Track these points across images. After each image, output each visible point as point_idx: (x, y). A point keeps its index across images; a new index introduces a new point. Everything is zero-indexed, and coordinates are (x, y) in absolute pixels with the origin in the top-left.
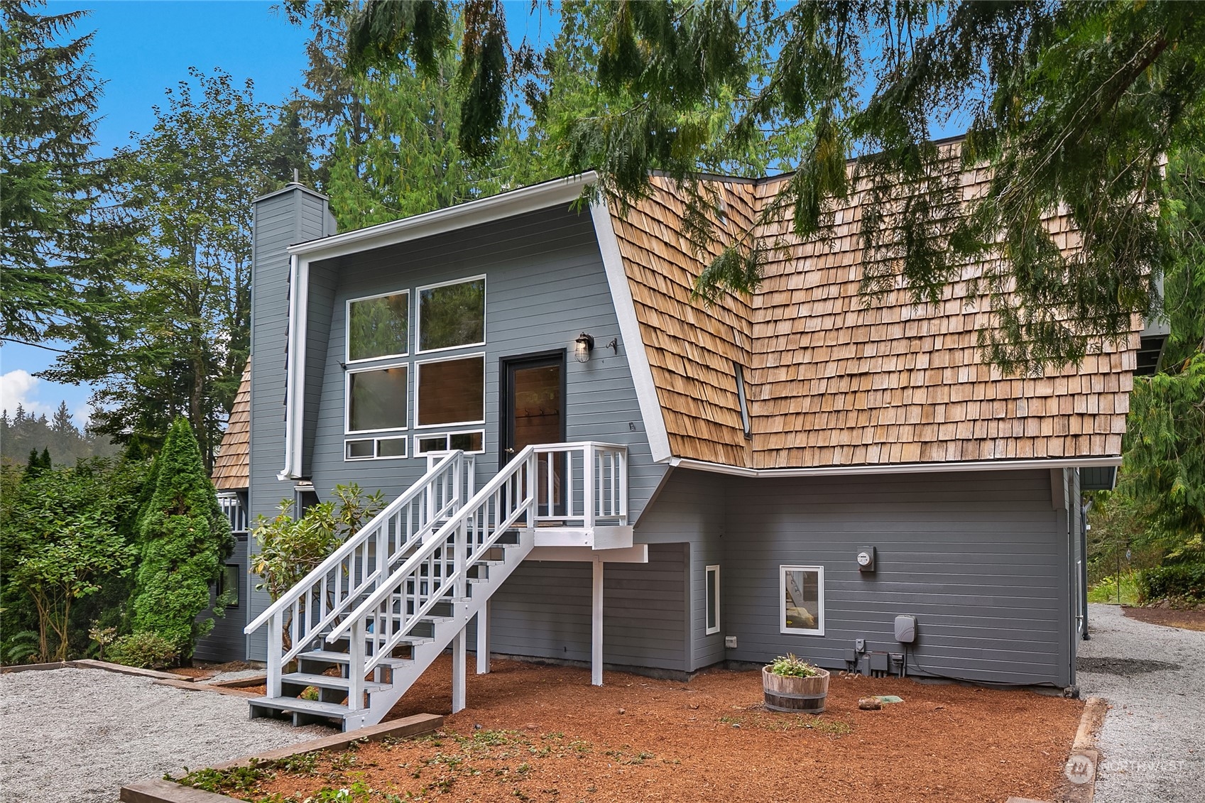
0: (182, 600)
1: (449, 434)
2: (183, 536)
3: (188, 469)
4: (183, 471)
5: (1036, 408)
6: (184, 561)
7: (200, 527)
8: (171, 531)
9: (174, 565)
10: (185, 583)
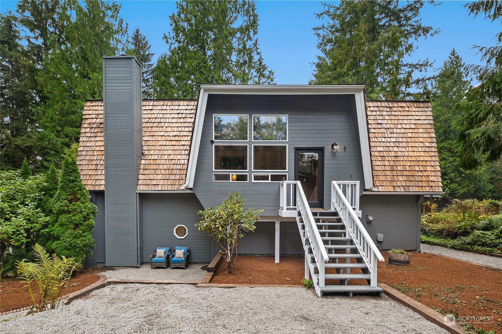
0: (84, 242)
1: (270, 174)
2: (81, 212)
3: (77, 180)
4: (75, 181)
5: (420, 179)
6: (81, 224)
7: (88, 208)
8: (74, 210)
9: (77, 226)
10: (83, 235)
